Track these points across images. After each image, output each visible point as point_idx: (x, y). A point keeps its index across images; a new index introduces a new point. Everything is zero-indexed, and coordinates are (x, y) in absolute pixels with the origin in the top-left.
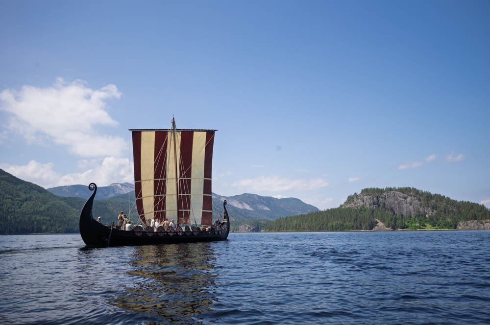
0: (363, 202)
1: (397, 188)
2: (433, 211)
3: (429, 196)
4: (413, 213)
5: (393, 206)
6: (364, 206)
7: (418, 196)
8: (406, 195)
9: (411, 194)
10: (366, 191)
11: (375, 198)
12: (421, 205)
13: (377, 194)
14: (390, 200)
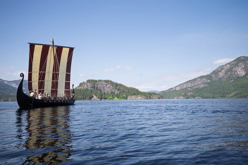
0: (87, 86)
1: (103, 80)
2: (118, 91)
3: (117, 85)
4: (109, 92)
5: (101, 89)
6: (87, 88)
7: (112, 84)
8: (107, 84)
9: (109, 83)
10: (89, 81)
11: (93, 85)
12: (113, 88)
13: (94, 83)
14: (100, 86)
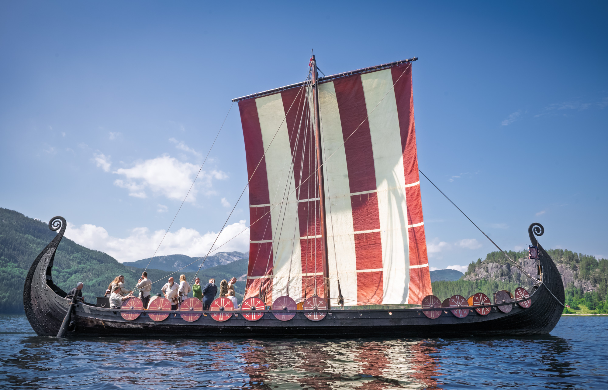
0: (487, 271)
2: (595, 286)
3: (591, 263)
6: (487, 277)
10: (492, 256)
11: (504, 266)
12: (576, 276)
13: (507, 260)
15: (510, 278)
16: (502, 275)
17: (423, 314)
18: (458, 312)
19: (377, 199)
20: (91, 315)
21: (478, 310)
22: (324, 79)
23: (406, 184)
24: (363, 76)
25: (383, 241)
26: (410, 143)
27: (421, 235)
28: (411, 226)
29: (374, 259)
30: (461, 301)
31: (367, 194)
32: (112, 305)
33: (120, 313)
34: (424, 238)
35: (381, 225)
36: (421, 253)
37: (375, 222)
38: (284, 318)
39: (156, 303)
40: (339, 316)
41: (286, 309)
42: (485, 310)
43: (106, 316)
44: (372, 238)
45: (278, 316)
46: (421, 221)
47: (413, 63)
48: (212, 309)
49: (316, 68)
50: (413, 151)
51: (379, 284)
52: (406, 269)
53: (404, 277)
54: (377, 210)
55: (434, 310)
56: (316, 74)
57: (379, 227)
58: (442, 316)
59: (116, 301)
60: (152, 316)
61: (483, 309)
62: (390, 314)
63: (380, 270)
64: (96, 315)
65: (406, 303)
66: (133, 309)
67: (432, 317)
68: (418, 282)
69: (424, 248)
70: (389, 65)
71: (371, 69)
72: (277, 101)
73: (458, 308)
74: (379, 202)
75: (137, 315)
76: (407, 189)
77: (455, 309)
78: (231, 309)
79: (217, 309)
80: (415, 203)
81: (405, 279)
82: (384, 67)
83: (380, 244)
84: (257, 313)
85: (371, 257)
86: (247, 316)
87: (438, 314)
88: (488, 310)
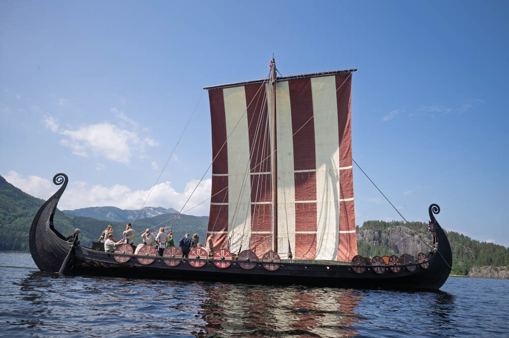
1: (405, 223)
5: (397, 243)
6: (362, 241)
8: (413, 232)
10: (367, 224)
11: (376, 233)
13: (380, 228)
14: (395, 236)
15: (380, 242)
16: (374, 240)
17: (352, 269)
18: (377, 269)
19: (315, 177)
20: (88, 256)
21: (392, 268)
22: (281, 78)
23: (340, 167)
24: (312, 79)
25: (318, 210)
26: (345, 136)
27: (351, 208)
28: (342, 200)
29: (310, 224)
30: (380, 261)
31: (308, 173)
32: (106, 249)
33: (113, 256)
34: (353, 211)
35: (317, 197)
36: (350, 222)
37: (313, 194)
38: (247, 267)
39: (144, 249)
40: (289, 268)
41: (249, 260)
42: (397, 269)
43: (102, 258)
44: (310, 207)
45: (242, 265)
46: (351, 197)
47: (353, 73)
48: (190, 257)
49: (275, 69)
50: (348, 142)
51: (313, 243)
52: (337, 233)
53: (335, 239)
54: (315, 185)
55: (360, 267)
56: (275, 74)
57: (316, 199)
58: (366, 271)
59: (110, 246)
60: (140, 260)
61: (395, 268)
62: (328, 268)
63: (314, 232)
64: (92, 257)
65: (336, 260)
66: (124, 253)
67: (359, 272)
68: (346, 244)
69: (352, 218)
70: (334, 72)
71: (320, 74)
72: (241, 92)
73: (377, 266)
74: (317, 180)
75: (128, 259)
76: (340, 171)
77: (376, 267)
78: (205, 258)
79: (194, 257)
80: (347, 182)
81: (336, 242)
82: (330, 74)
83: (316, 212)
84: (226, 262)
85: (307, 222)
86: (218, 264)
87: (363, 270)
88: (399, 269)
